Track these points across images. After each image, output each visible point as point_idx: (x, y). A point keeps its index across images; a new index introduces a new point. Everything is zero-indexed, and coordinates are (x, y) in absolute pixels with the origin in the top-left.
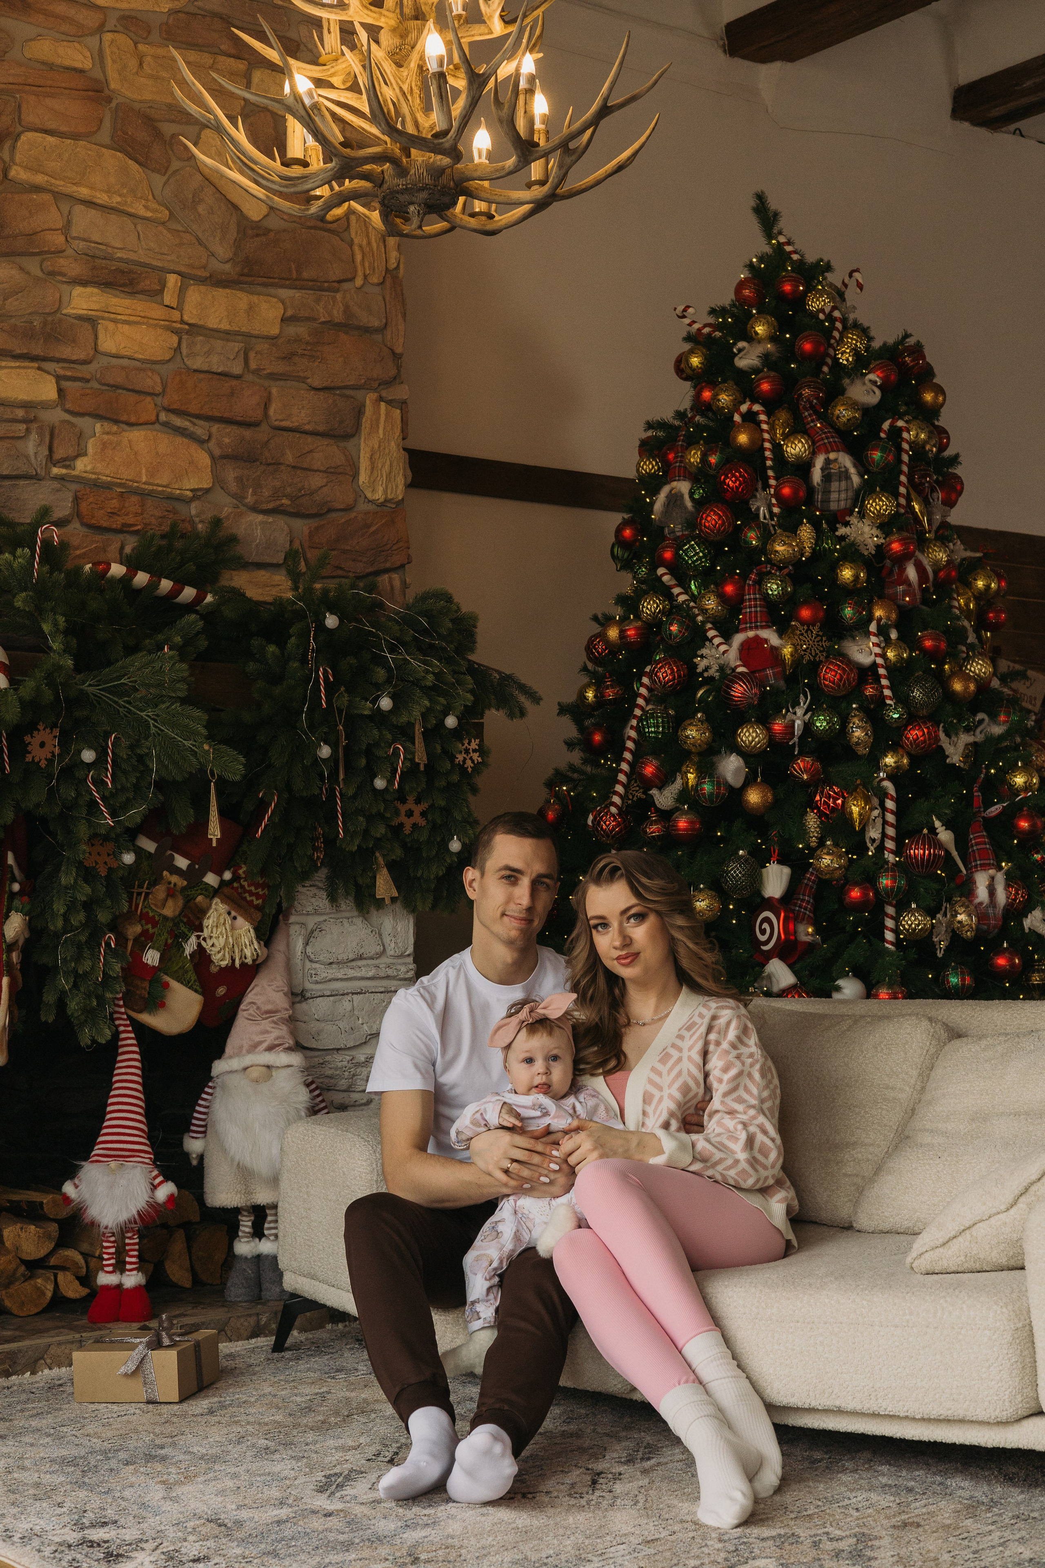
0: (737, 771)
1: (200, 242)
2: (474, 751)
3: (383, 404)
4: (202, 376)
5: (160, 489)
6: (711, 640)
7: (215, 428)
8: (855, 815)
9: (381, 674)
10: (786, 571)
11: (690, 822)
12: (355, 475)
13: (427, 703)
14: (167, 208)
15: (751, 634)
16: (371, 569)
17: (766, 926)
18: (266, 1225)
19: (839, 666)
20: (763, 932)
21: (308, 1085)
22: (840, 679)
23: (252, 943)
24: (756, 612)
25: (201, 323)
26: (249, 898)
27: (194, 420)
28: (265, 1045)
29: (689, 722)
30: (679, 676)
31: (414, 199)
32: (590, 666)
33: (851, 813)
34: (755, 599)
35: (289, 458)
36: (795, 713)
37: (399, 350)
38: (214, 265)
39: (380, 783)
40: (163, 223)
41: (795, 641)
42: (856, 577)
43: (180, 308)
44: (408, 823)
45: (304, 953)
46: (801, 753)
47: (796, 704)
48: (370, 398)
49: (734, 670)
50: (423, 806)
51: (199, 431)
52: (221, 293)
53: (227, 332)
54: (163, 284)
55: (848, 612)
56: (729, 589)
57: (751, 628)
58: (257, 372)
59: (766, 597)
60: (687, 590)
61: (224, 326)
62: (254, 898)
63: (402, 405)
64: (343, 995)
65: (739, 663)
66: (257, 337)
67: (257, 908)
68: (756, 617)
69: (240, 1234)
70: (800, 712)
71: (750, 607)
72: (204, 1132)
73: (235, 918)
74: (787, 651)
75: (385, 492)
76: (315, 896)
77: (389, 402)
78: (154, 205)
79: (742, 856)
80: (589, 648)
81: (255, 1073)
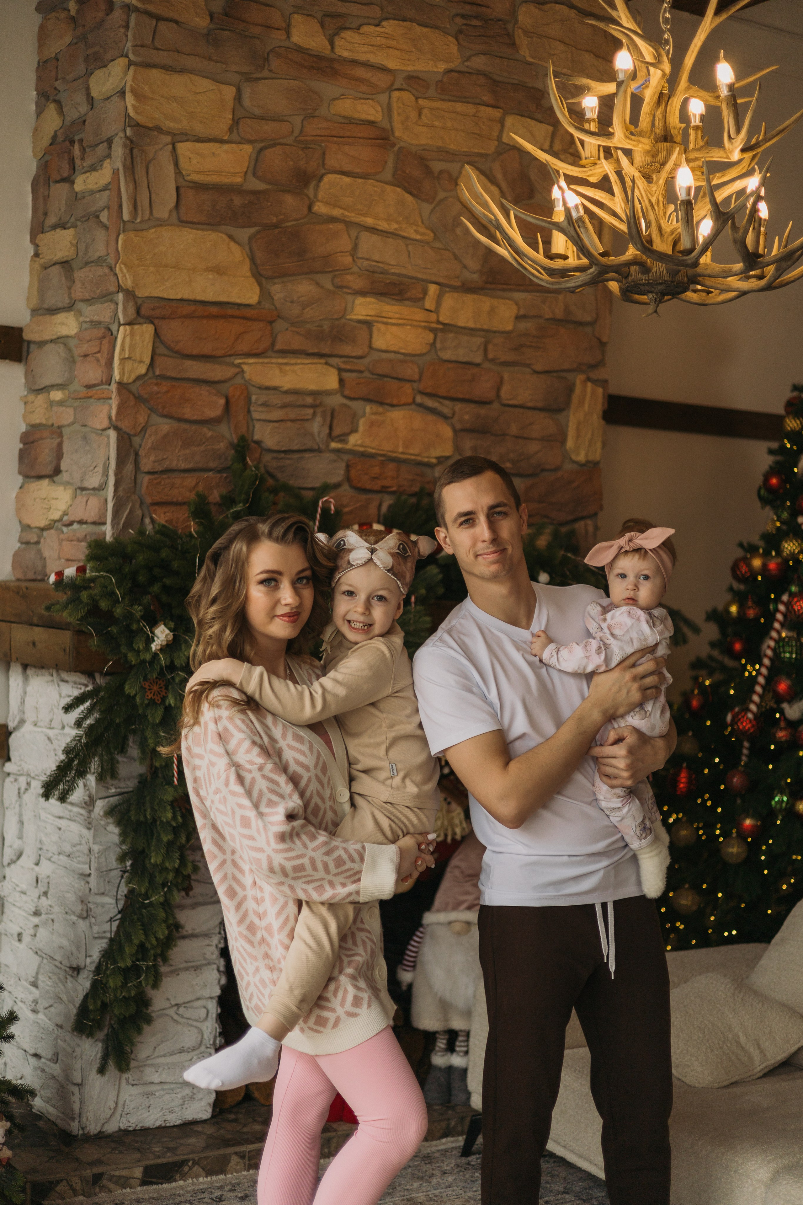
1: (456, 257)
3: (589, 384)
4: (451, 365)
5: (413, 457)
7: (458, 406)
12: (563, 442)
14: (433, 231)
16: (572, 517)
18: (458, 1044)
23: (461, 823)
25: (452, 322)
27: (441, 400)
28: (466, 905)
31: (653, 289)
32: (736, 586)
35: (514, 430)
37: (604, 340)
38: (466, 275)
40: (428, 243)
43: (437, 311)
48: (579, 379)
51: (446, 411)
52: (469, 298)
53: (472, 329)
54: (425, 292)
58: (493, 361)
61: (471, 325)
63: (604, 383)
66: (494, 332)
69: (437, 1048)
72: (414, 967)
73: (449, 803)
75: (587, 455)
77: (594, 382)
78: (422, 230)
80: (735, 568)
81: (457, 927)
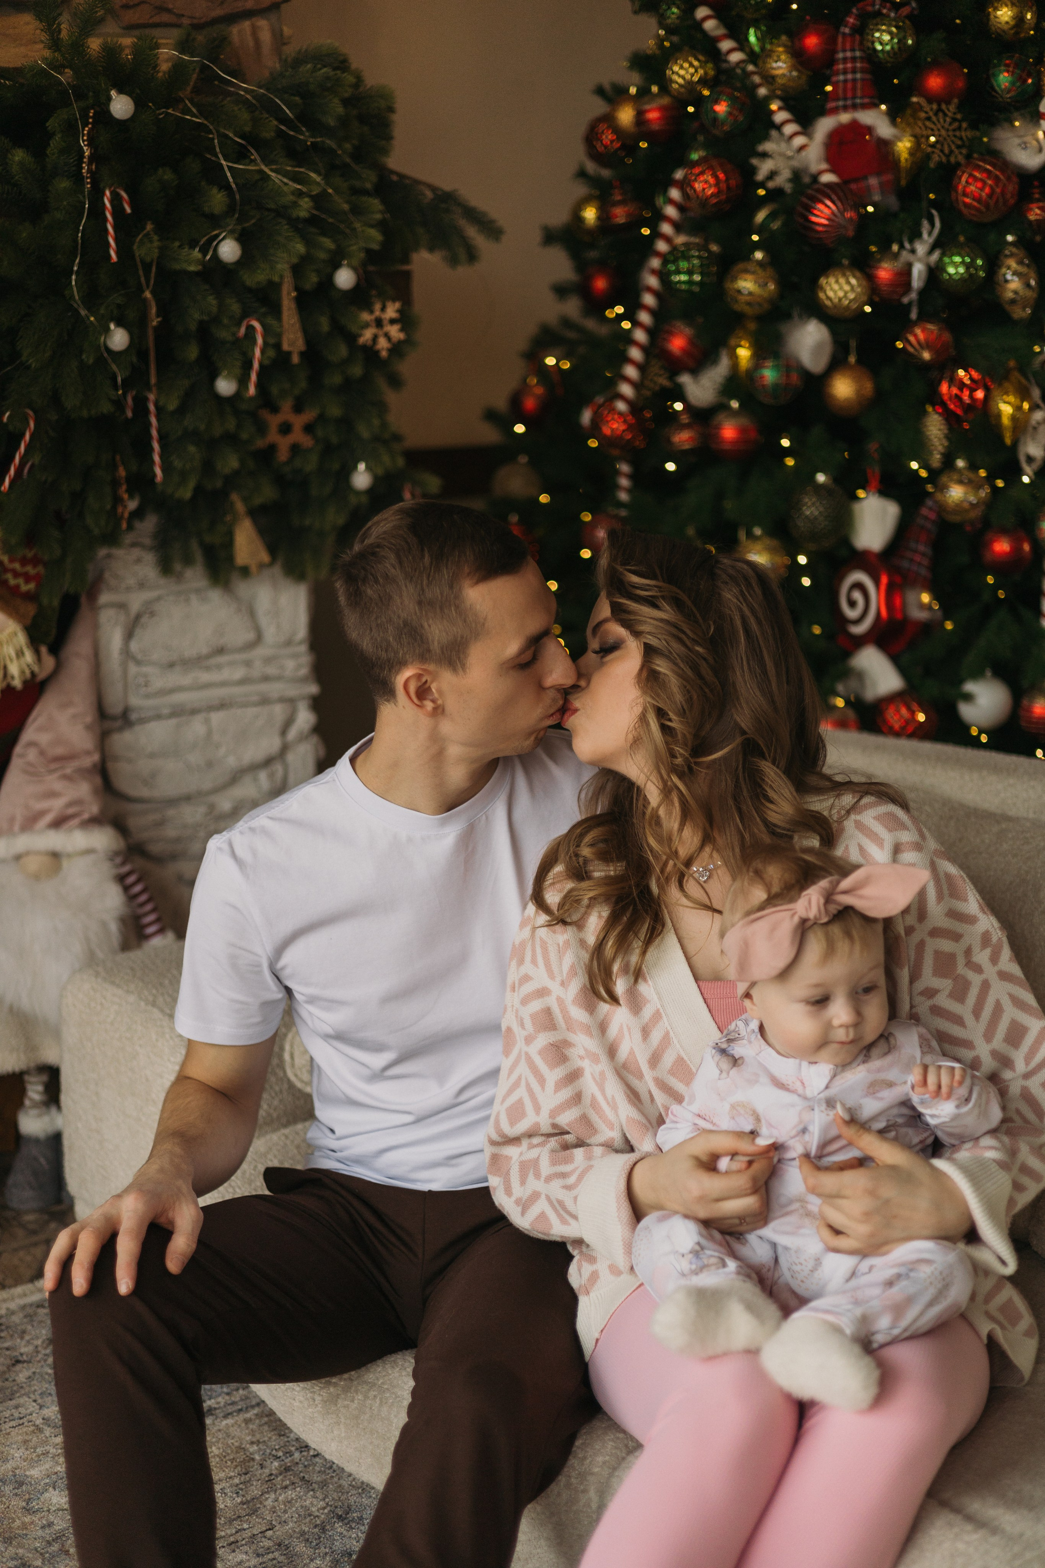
0: (818, 348)
2: (392, 321)
6: (779, 128)
8: (1006, 421)
9: (217, 200)
10: (905, 11)
11: (742, 431)
13: (300, 248)
15: (845, 118)
16: (218, 12)
17: (857, 596)
19: (989, 172)
20: (852, 604)
21: (121, 879)
22: (990, 196)
23: (20, 654)
24: (854, 80)
26: (12, 582)
28: (48, 818)
29: (741, 266)
30: (728, 188)
32: (591, 167)
33: (999, 415)
34: (854, 59)
36: (913, 251)
39: (225, 386)
41: (918, 130)
42: (1019, 20)
44: (284, 444)
45: (126, 652)
46: (924, 317)
47: (916, 235)
49: (815, 178)
50: (309, 415)
55: (1004, 79)
56: (812, 42)
57: (845, 108)
59: (871, 55)
60: (742, 44)
62: (21, 581)
64: (194, 712)
65: (824, 166)
67: (29, 597)
68: (854, 89)
69: (27, 1102)
70: (921, 249)
71: (845, 72)
74: (904, 146)
76: (138, 561)
79: (822, 486)
80: (591, 137)
81: (33, 864)
